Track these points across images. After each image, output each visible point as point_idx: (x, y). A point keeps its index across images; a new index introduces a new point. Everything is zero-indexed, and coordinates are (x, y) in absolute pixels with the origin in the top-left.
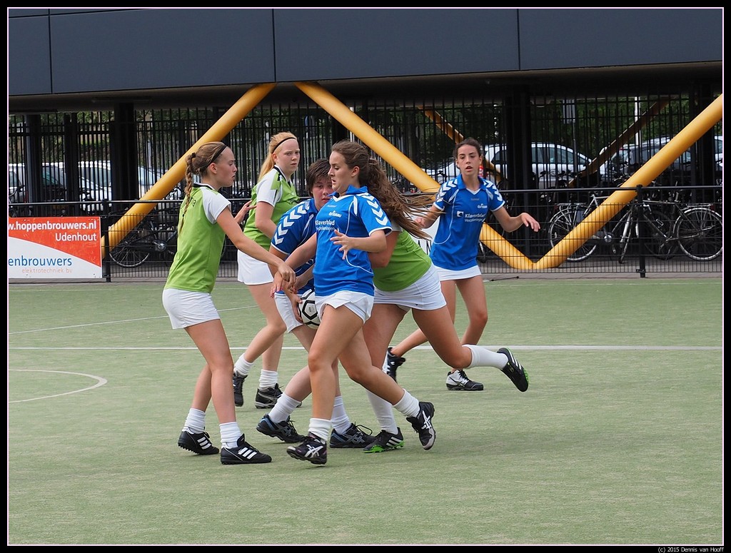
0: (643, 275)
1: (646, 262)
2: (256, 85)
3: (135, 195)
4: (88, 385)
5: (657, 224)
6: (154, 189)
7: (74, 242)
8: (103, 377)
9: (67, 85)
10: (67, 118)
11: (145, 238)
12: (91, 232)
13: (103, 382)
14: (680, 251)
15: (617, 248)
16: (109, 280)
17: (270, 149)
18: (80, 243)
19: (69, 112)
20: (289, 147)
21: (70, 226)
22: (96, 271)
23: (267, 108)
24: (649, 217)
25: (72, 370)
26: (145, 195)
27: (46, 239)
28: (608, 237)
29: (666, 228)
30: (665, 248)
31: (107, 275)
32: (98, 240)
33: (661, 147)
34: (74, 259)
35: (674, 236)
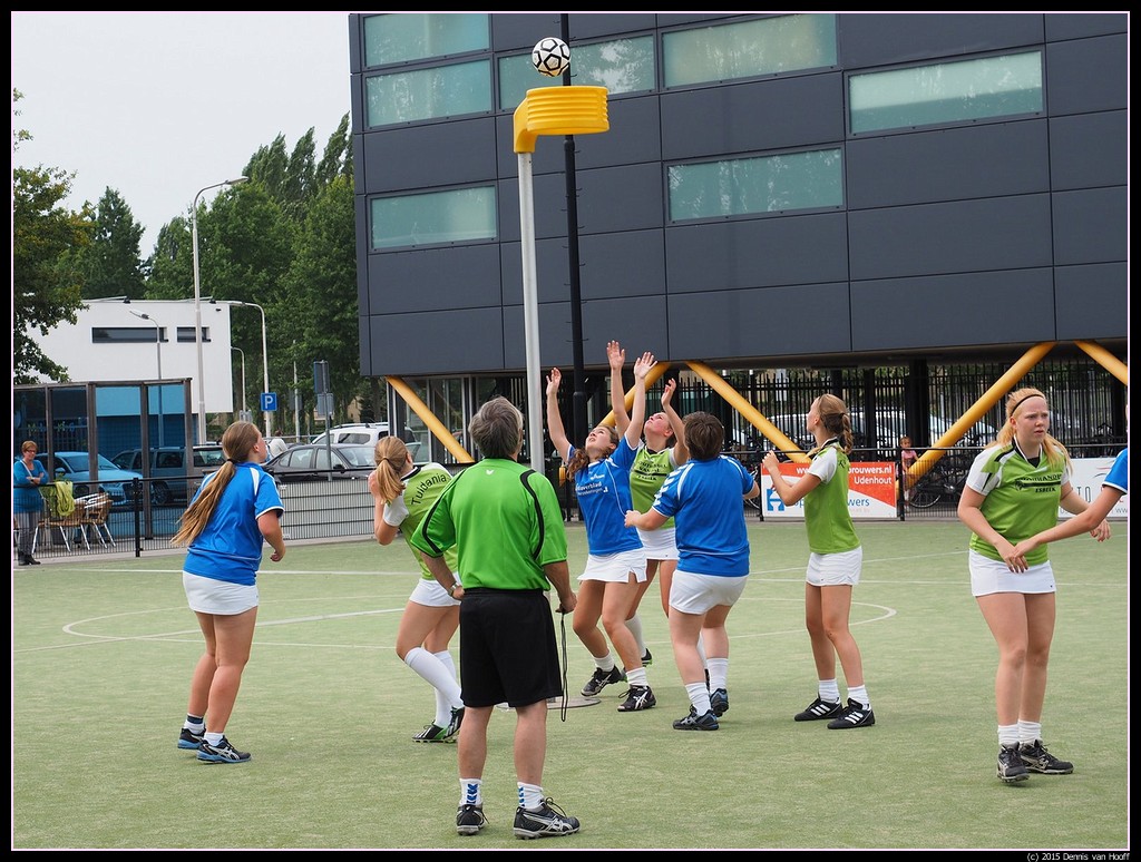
2: (1038, 343)
3: (927, 444)
4: (879, 615)
6: (945, 437)
7: (872, 485)
8: (893, 608)
9: (866, 343)
10: (865, 373)
11: (936, 481)
12: (886, 476)
13: (892, 612)
16: (903, 519)
17: (1008, 411)
18: (877, 485)
19: (867, 368)
20: (1032, 407)
21: (868, 470)
22: (891, 511)
23: (1048, 364)
25: (865, 602)
26: (937, 442)
31: (901, 513)
32: (893, 483)
34: (871, 500)
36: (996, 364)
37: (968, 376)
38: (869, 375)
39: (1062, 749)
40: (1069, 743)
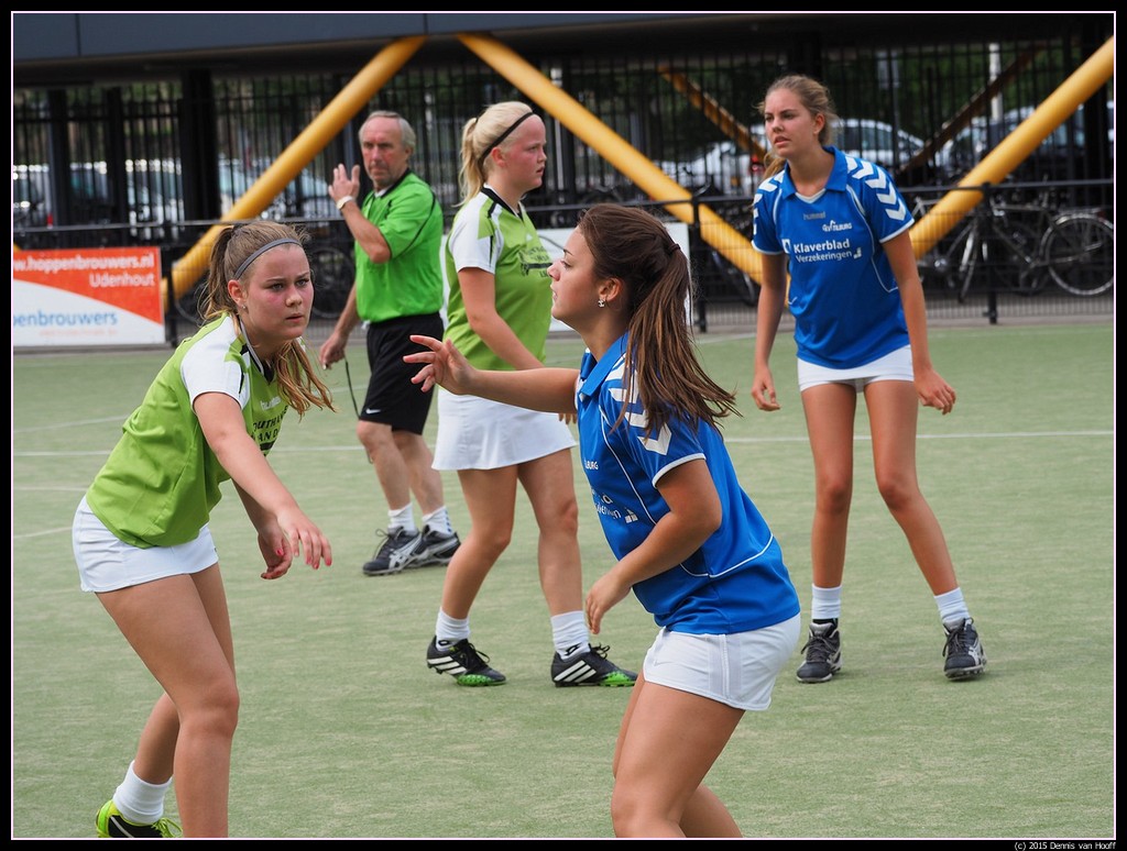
0: (994, 320)
1: (999, 299)
2: (398, 39)
3: (214, 212)
5: (1015, 241)
6: (244, 203)
7: (121, 288)
10: (106, 94)
12: (144, 272)
14: (1052, 283)
15: (955, 279)
18: (128, 288)
19: (108, 85)
21: (113, 263)
22: (154, 332)
23: (414, 74)
24: (1004, 230)
26: (230, 212)
27: (76, 283)
28: (940, 263)
29: (1031, 246)
30: (1029, 280)
31: (172, 339)
32: (157, 284)
33: (1019, 121)
34: (121, 314)
35: (1043, 258)
36: (328, 76)
37: (280, 96)
38: (113, 96)
39: (428, 718)
40: (436, 707)
